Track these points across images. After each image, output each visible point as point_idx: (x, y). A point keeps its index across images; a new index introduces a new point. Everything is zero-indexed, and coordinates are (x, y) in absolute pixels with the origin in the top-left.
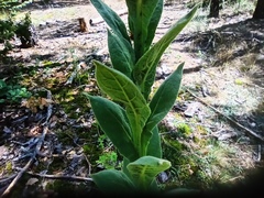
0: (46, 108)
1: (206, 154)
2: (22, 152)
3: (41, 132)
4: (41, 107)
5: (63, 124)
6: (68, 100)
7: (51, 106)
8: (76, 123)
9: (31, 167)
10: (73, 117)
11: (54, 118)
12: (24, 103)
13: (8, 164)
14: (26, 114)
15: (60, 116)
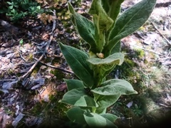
0: (52, 22)
1: (149, 72)
2: (38, 49)
3: (49, 38)
4: (49, 21)
5: (62, 35)
6: (66, 18)
7: (55, 22)
8: (70, 37)
9: (43, 59)
10: (68, 31)
11: (57, 30)
12: (39, 16)
13: (30, 55)
14: (40, 25)
15: (60, 30)
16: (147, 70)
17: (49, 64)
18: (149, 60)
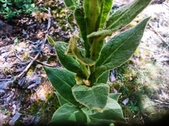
0: (47, 20)
2: (33, 48)
3: (44, 37)
4: (44, 19)
5: (57, 33)
6: (61, 16)
7: (50, 20)
8: (65, 35)
9: (39, 58)
10: (63, 29)
11: (52, 28)
12: (34, 14)
13: (26, 54)
14: (35, 23)
15: (56, 28)
16: (142, 67)
17: (45, 63)
18: (144, 57)
